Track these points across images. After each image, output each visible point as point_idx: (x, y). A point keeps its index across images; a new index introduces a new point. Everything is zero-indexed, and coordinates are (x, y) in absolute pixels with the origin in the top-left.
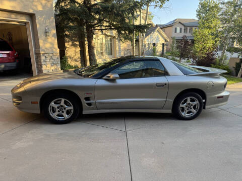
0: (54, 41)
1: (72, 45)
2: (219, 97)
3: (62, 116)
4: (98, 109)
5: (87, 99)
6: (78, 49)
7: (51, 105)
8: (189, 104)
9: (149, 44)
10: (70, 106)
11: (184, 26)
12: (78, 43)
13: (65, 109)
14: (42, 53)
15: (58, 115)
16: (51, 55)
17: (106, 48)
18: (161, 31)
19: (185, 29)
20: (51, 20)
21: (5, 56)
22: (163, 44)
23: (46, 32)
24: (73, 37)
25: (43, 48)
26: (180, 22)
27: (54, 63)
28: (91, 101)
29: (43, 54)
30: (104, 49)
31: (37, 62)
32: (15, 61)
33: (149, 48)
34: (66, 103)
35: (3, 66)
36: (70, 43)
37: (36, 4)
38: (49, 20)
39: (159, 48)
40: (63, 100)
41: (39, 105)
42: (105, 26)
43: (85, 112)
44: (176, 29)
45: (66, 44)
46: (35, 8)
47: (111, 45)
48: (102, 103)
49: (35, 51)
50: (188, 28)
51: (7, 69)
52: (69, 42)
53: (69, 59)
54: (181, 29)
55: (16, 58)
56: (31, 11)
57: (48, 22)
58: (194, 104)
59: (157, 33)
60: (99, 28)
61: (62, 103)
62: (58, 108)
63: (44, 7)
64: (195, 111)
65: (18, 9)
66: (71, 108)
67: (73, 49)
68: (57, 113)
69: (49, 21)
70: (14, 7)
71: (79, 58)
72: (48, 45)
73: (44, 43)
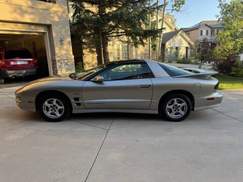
0: (69, 48)
1: (89, 52)
2: (208, 99)
3: (55, 115)
4: (87, 109)
5: (76, 99)
6: (96, 55)
7: (44, 104)
8: (176, 105)
9: (171, 48)
10: (62, 106)
11: (211, 28)
12: (95, 50)
13: (57, 108)
14: (57, 59)
15: (51, 114)
16: (66, 61)
17: (123, 53)
18: (184, 35)
19: (212, 32)
20: (67, 29)
21: (26, 63)
22: (187, 48)
23: (61, 41)
24: (90, 44)
25: (59, 55)
26: (206, 25)
27: (69, 68)
28: (80, 101)
29: (59, 61)
30: (121, 54)
31: (53, 68)
32: (35, 68)
33: (171, 52)
34: (57, 102)
35: (24, 72)
36: (88, 50)
37: (52, 15)
38: (65, 29)
39: (182, 52)
40: (55, 100)
41: (34, 104)
42: (121, 33)
43: (74, 112)
44: (202, 31)
45: (84, 51)
46: (51, 19)
47: (128, 51)
48: (90, 103)
49: (52, 58)
50: (216, 30)
51: (28, 74)
52: (86, 49)
53: (87, 65)
54: (207, 31)
55: (36, 64)
56: (48, 22)
57: (63, 30)
58: (181, 105)
59: (180, 37)
60: (115, 34)
61: (55, 103)
62: (51, 107)
63: (60, 18)
64: (183, 113)
65: (36, 21)
66: (63, 107)
67: (91, 55)
68: (50, 112)
70: (34, 19)
71: (96, 64)
72: (63, 52)
73: (60, 50)
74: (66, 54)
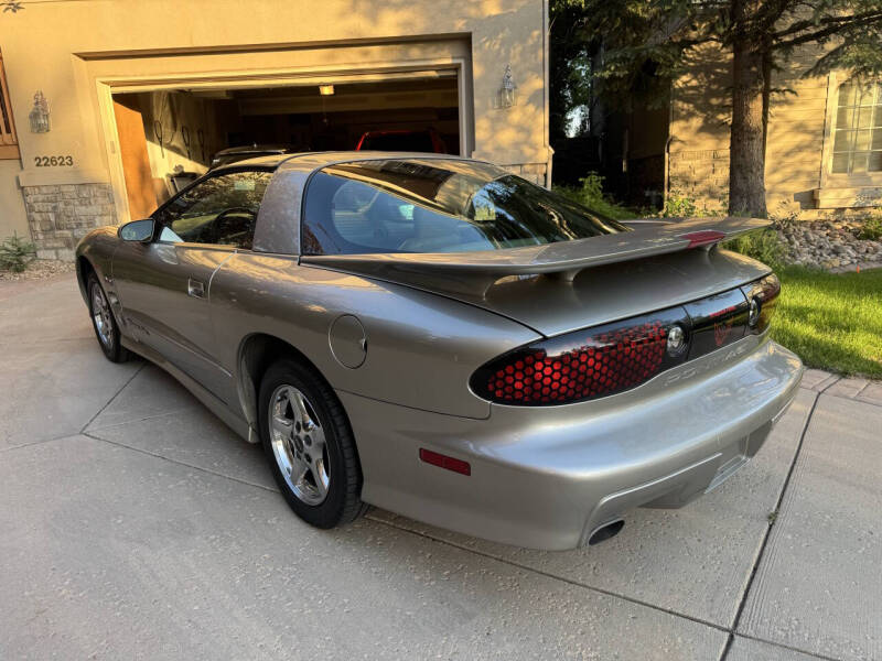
0: (534, 117)
1: (702, 130)
20: (530, 42)
24: (712, 94)
36: (696, 122)
38: (523, 41)
52: (689, 116)
56: (459, 27)
57: (516, 49)
67: (708, 144)
69: (519, 49)
70: (407, 24)
72: (507, 136)
73: (494, 130)
74: (516, 145)
